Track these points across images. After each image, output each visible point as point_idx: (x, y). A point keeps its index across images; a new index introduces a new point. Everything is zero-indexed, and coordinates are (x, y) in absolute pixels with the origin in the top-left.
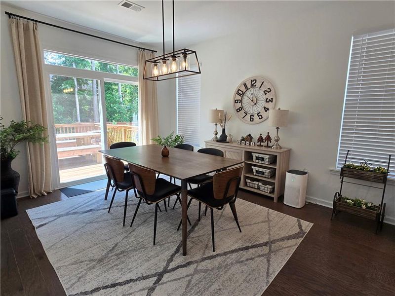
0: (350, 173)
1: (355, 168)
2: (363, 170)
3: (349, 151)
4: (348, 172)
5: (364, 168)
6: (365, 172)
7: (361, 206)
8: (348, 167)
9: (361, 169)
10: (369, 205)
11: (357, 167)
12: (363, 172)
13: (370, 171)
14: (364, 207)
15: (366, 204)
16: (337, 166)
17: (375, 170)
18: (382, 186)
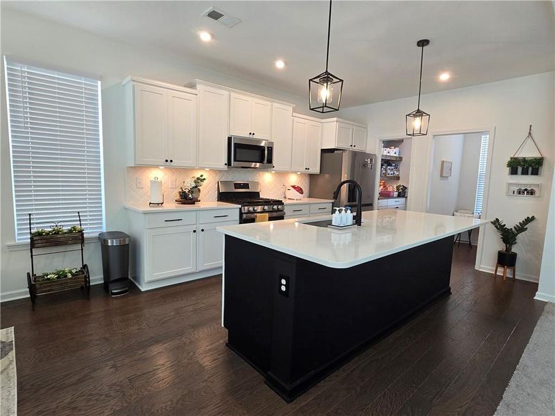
0: (43, 241)
1: (48, 234)
2: (58, 234)
3: (30, 215)
4: (40, 241)
5: (59, 231)
6: (62, 236)
7: (66, 276)
8: (39, 234)
9: (55, 233)
10: (74, 271)
11: (50, 232)
12: (59, 236)
13: (66, 233)
14: (69, 276)
15: (71, 272)
16: (17, 237)
17: (70, 231)
18: (79, 247)
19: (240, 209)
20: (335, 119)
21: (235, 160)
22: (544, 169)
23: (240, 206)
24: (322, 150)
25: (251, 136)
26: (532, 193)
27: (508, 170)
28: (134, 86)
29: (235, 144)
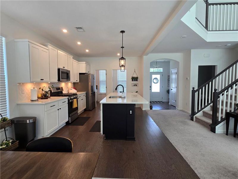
19: (68, 98)
20: (85, 62)
21: (62, 79)
22: (138, 80)
23: (68, 97)
24: (79, 73)
25: (64, 68)
26: (136, 85)
27: (131, 80)
28: (29, 44)
29: (61, 71)
